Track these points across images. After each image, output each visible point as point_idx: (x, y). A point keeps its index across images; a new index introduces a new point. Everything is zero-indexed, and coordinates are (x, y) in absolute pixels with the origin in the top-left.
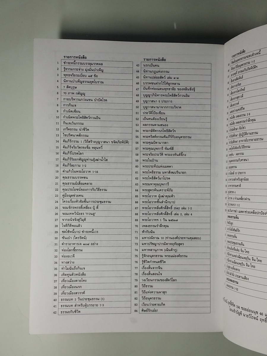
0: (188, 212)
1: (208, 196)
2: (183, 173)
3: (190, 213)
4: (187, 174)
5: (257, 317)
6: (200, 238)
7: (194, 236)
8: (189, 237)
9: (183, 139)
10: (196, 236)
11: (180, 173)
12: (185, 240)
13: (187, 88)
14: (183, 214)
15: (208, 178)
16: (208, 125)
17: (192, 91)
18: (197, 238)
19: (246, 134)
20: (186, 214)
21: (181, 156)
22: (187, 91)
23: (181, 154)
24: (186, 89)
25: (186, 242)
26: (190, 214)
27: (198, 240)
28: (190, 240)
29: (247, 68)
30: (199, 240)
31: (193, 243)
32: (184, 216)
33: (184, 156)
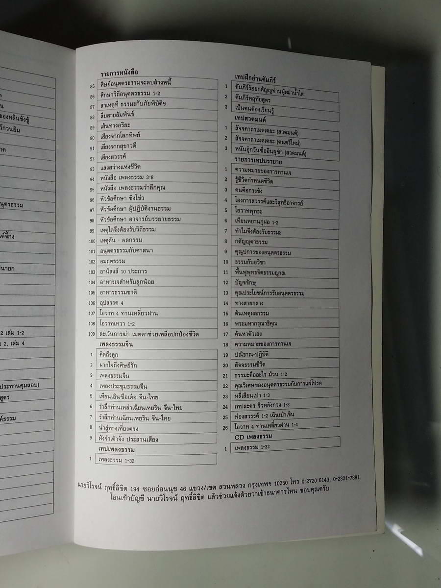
0: (17, 340)
1: (51, 310)
2: (9, 269)
3: (20, 341)
4: (17, 270)
5: (176, 495)
6: (37, 385)
7: (26, 382)
8: (19, 383)
9: (8, 207)
10: (30, 382)
11: (4, 270)
12: (11, 389)
13: (16, 115)
14: (9, 343)
15: (50, 280)
16: (51, 187)
17: (23, 123)
18: (32, 385)
19: (146, 209)
20: (14, 344)
21: (5, 239)
22: (16, 122)
23: (5, 234)
24: (14, 118)
25: (14, 394)
26: (21, 343)
27: (34, 388)
28: (20, 389)
29: (142, 101)
30: (36, 388)
31: (27, 393)
32: (10, 346)
33: (9, 239)
